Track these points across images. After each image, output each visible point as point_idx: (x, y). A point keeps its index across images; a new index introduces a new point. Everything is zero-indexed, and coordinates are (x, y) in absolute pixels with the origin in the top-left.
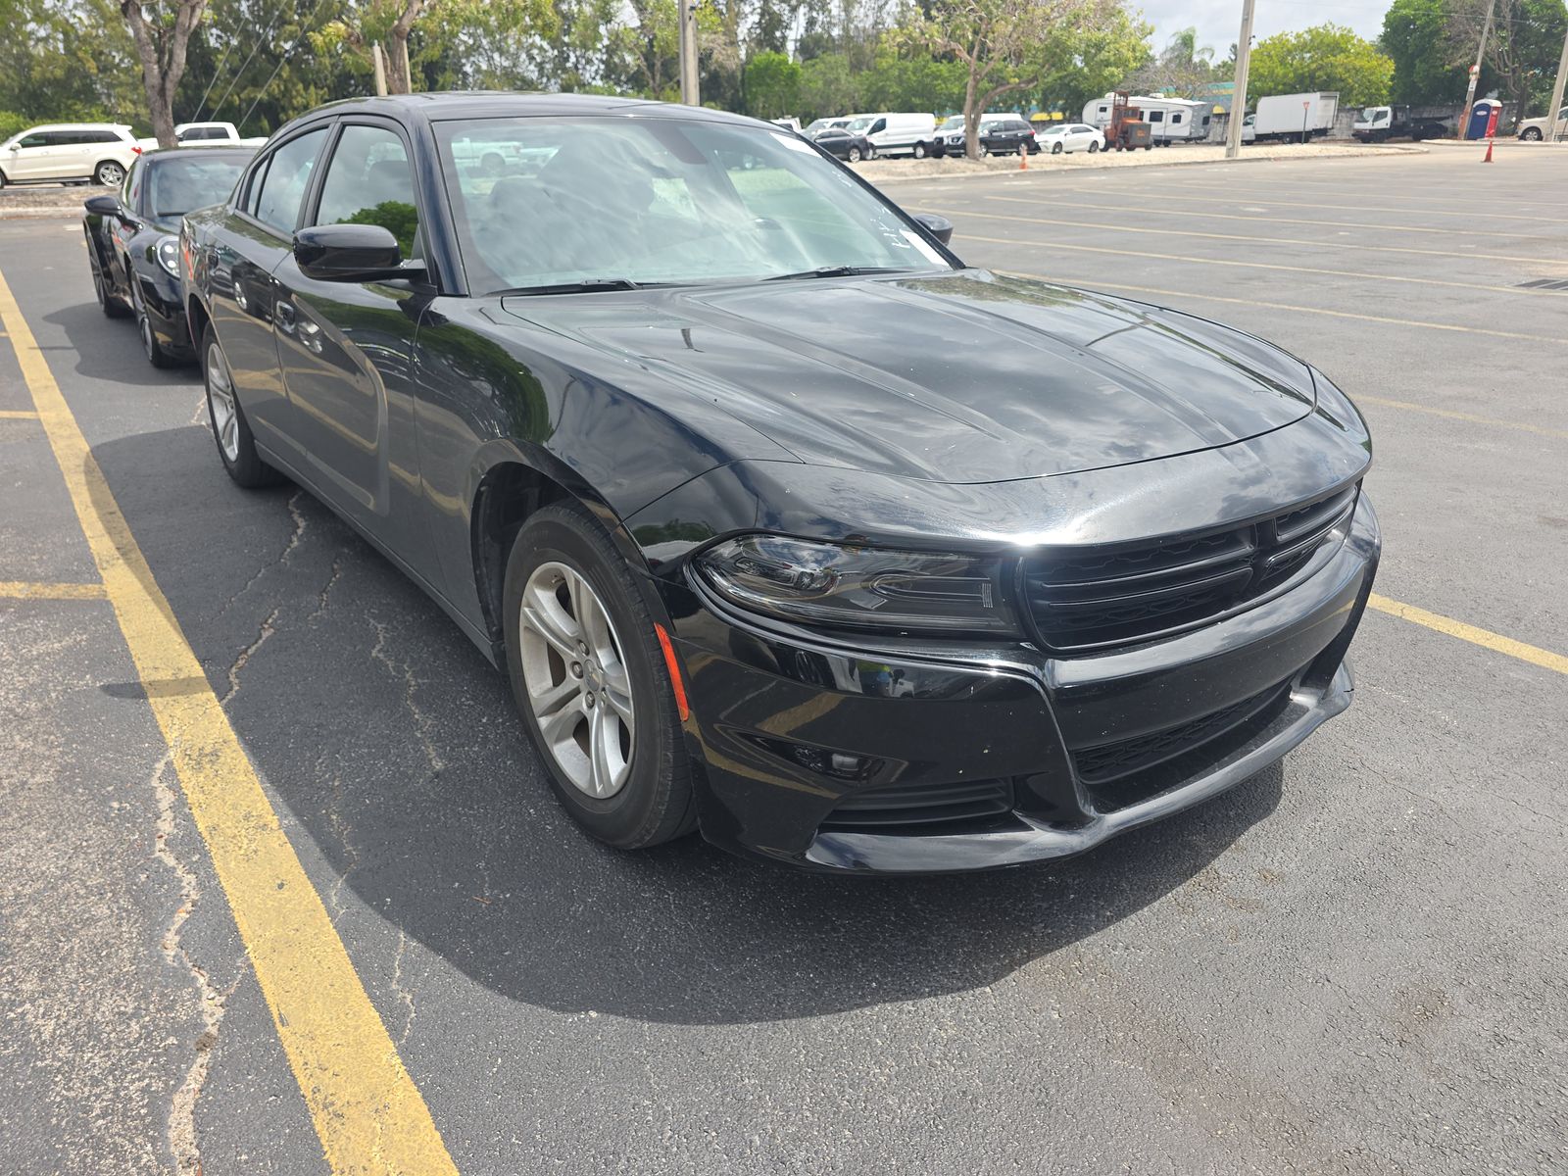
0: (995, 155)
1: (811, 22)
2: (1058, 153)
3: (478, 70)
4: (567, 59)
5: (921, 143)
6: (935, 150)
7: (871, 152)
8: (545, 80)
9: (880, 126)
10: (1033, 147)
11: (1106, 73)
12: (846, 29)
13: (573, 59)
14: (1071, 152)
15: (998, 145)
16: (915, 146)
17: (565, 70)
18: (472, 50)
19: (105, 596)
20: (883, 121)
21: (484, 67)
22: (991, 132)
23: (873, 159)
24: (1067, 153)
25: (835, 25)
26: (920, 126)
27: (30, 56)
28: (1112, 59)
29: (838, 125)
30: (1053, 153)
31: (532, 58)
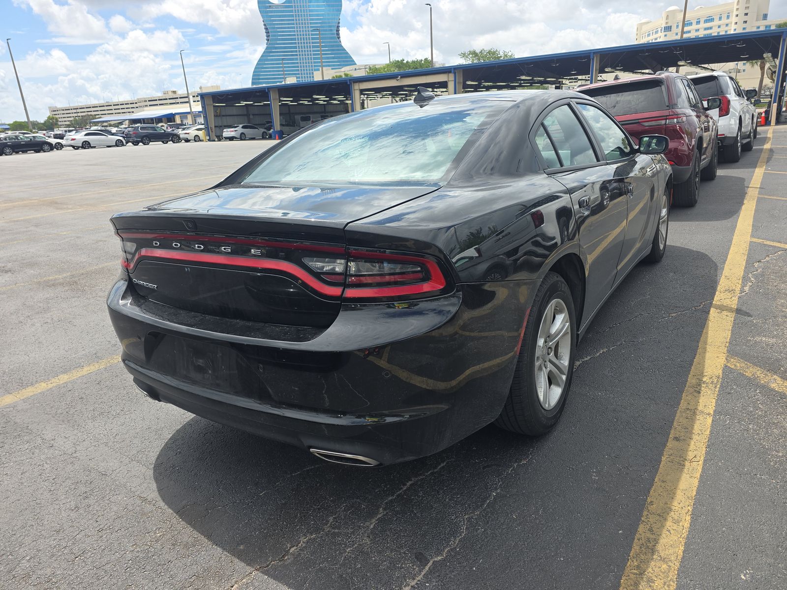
19: (728, 356)
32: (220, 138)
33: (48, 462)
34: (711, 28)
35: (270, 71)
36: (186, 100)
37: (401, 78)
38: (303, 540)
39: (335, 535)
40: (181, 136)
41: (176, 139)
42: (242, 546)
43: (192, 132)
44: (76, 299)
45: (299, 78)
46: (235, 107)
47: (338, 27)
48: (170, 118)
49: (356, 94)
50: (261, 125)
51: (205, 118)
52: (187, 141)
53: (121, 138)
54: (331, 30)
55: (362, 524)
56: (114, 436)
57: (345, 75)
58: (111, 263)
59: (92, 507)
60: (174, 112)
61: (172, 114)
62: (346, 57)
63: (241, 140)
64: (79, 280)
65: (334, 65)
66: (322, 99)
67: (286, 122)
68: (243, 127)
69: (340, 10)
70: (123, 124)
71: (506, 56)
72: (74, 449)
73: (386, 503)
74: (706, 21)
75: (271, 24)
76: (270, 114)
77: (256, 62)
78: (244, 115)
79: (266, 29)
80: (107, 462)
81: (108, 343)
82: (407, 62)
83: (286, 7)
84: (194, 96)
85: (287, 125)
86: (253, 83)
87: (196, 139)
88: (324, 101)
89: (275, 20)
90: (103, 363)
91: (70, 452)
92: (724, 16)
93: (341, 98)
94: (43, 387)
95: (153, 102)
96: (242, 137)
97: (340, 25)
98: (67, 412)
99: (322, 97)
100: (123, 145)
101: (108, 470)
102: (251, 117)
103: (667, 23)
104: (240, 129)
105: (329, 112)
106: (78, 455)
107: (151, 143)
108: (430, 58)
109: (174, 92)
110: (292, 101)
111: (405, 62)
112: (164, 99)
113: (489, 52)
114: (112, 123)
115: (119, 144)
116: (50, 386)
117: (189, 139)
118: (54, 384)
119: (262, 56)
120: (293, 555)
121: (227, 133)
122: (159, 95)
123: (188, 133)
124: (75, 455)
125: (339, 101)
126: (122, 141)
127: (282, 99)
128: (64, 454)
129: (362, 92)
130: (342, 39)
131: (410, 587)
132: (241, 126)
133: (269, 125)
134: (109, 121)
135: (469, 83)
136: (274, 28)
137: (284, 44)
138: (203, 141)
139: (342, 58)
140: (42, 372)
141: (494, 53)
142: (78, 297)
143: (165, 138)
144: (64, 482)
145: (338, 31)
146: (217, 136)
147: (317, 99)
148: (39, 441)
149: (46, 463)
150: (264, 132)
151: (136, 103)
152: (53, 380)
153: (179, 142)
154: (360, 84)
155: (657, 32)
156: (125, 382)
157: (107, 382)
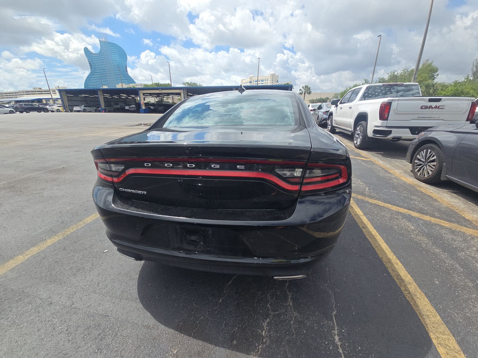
32: (72, 111)
33: (55, 317)
34: (263, 83)
35: (94, 83)
36: (49, 92)
37: (161, 90)
38: (265, 324)
39: (279, 315)
40: (49, 109)
41: (46, 110)
42: (234, 341)
43: (55, 107)
44: (18, 196)
45: (109, 87)
46: (78, 97)
47: (126, 67)
48: (39, 101)
49: (141, 95)
50: (94, 106)
51: (62, 101)
52: (52, 111)
53: (12, 109)
54: (123, 68)
55: (286, 304)
56: (97, 284)
57: (133, 87)
58: (33, 174)
59: (111, 345)
60: (41, 98)
61: (40, 99)
62: (131, 80)
63: (84, 112)
64: (15, 185)
65: (125, 83)
66: (124, 96)
67: (106, 105)
68: (84, 106)
69: (126, 60)
70: (11, 103)
71: (200, 85)
72: (71, 301)
73: (287, 288)
74: (261, 81)
75: (92, 62)
76: (99, 101)
77: (85, 78)
78: (84, 101)
79: (90, 63)
80: (103, 306)
81: (56, 222)
82: (161, 84)
83: (99, 55)
84: (52, 91)
85: (108, 106)
86: (85, 87)
87: (58, 111)
88: (125, 97)
89: (94, 60)
90: (60, 235)
91: (68, 304)
92: (267, 80)
93: (133, 96)
94: (21, 259)
95: (28, 93)
96: (84, 111)
97: (127, 66)
98: (50, 274)
99: (125, 95)
100: (14, 113)
101: (107, 312)
102: (88, 102)
103: (250, 80)
104: (83, 107)
105: (128, 102)
106: (76, 305)
107: (31, 112)
108: (170, 83)
109: (40, 89)
110: (109, 96)
111: (160, 84)
112: (35, 92)
113: (194, 83)
114: (4, 102)
115: (11, 112)
116: (27, 257)
117: (54, 110)
118: (30, 256)
119: (89, 75)
120: (267, 337)
121: (76, 108)
122: (31, 89)
123: (53, 108)
124: (74, 306)
125: (132, 97)
126: (13, 111)
127: (104, 95)
128: (65, 307)
129: (144, 94)
130: (128, 72)
131: (337, 335)
132: (83, 106)
133: (99, 106)
134: (3, 101)
135: (189, 94)
136: (94, 64)
137: (100, 71)
138: (62, 112)
139: (129, 80)
140: (16, 248)
141: (196, 84)
142: (20, 195)
143: (39, 110)
144: (76, 331)
145: (126, 68)
146: (70, 110)
147: (122, 96)
148: (39, 301)
149: (53, 318)
150: (96, 109)
151: (18, 93)
152: (27, 253)
153: (48, 112)
154: (143, 91)
155: (247, 83)
156: (84, 245)
157: (70, 248)
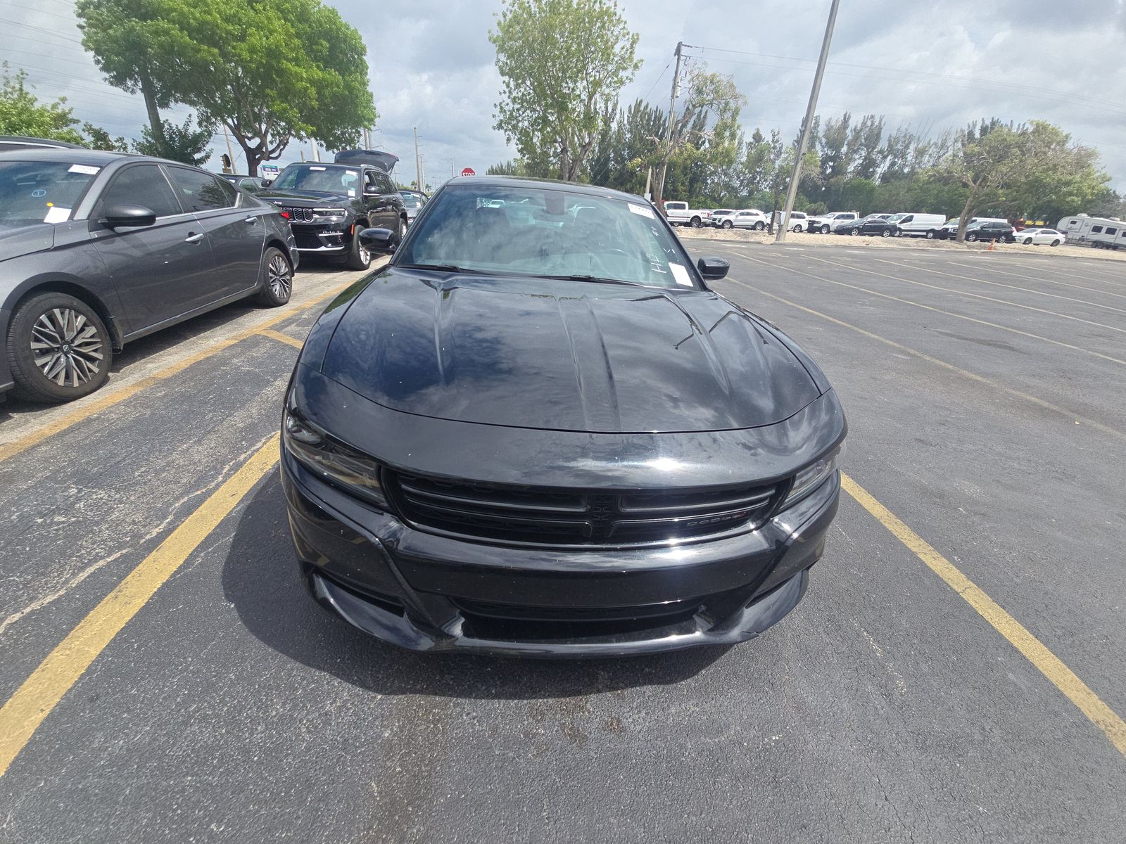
0: (981, 241)
1: (893, 164)
2: (1028, 244)
3: (713, 182)
4: (755, 179)
5: (932, 231)
6: (942, 235)
7: (898, 233)
8: (742, 188)
9: (910, 219)
10: (1011, 238)
11: (1069, 199)
12: (913, 168)
13: (758, 179)
14: (1038, 245)
15: (984, 235)
16: (928, 232)
17: (753, 184)
18: (713, 173)
20: (912, 217)
21: (716, 181)
22: (982, 228)
23: (899, 236)
24: (1035, 244)
25: (907, 166)
26: (937, 221)
27: (548, 170)
28: (1075, 192)
29: (883, 217)
30: (1024, 244)
31: (738, 177)
